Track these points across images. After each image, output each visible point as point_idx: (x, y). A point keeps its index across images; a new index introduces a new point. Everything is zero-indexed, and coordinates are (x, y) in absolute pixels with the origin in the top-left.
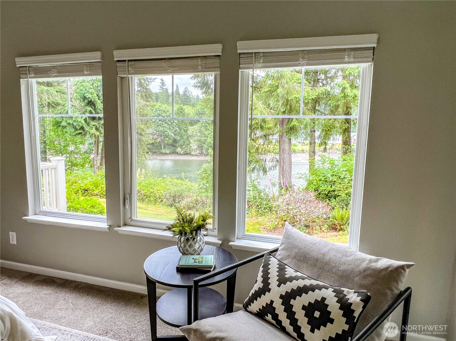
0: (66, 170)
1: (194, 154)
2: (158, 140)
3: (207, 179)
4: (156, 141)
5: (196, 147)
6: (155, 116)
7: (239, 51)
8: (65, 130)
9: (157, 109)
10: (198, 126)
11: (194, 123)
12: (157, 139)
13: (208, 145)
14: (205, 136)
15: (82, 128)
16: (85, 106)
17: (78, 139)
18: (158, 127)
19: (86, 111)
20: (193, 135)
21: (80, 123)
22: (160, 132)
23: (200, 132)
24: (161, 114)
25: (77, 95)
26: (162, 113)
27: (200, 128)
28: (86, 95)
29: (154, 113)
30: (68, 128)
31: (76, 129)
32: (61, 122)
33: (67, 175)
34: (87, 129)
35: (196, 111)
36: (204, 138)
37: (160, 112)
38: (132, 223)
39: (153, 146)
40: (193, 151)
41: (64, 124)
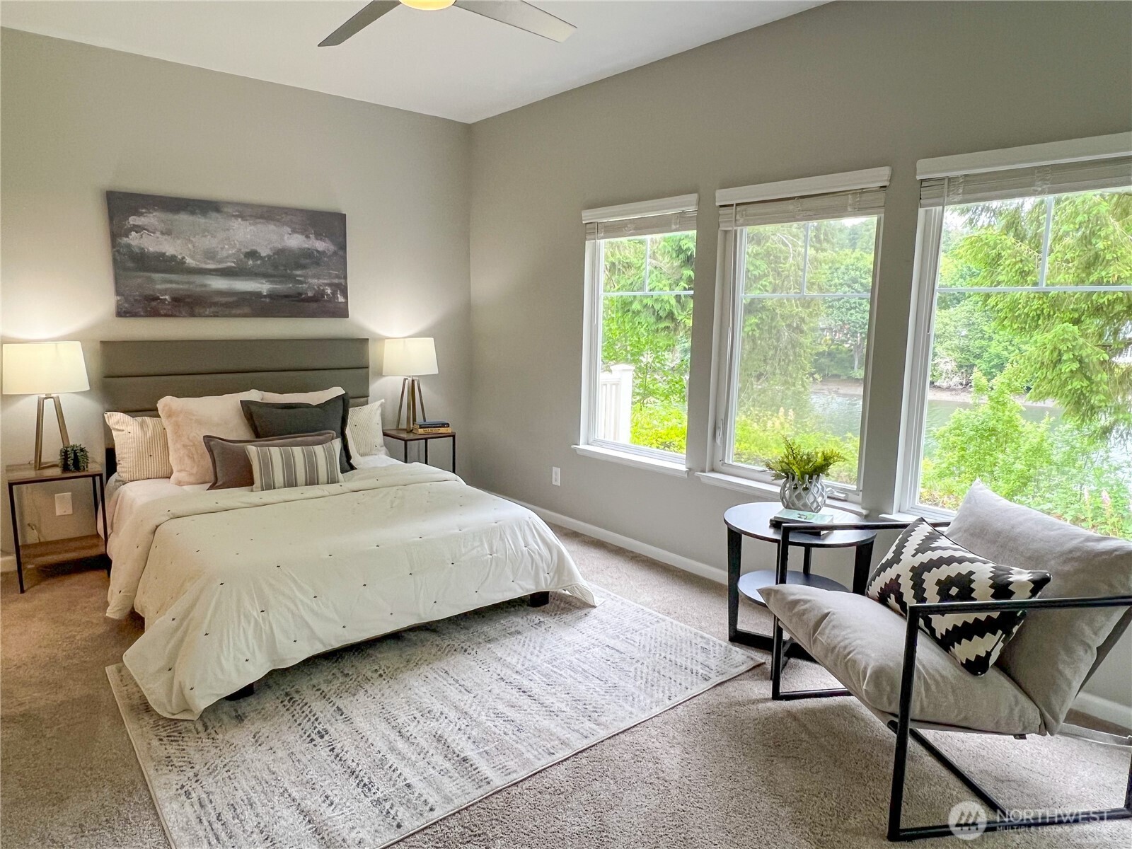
0: (633, 403)
1: (945, 385)
2: (847, 346)
3: (963, 449)
4: (840, 347)
5: (951, 366)
6: (841, 285)
7: (918, 178)
8: (637, 320)
9: (851, 267)
10: (965, 308)
11: (950, 301)
12: (843, 341)
13: (990, 362)
14: (982, 338)
15: (671, 316)
16: (681, 267)
17: (662, 340)
18: (849, 312)
19: (681, 278)
20: (946, 334)
21: (667, 304)
22: (852, 324)
23: (969, 325)
24: (859, 280)
25: (666, 244)
26: (861, 277)
27: (967, 315)
28: (682, 243)
29: (841, 277)
30: (643, 315)
31: (659, 318)
32: (631, 303)
33: (634, 410)
34: (680, 318)
35: (960, 267)
36: (977, 343)
37: (858, 273)
38: (724, 468)
39: (832, 361)
40: (943, 377)
41: (636, 306)
